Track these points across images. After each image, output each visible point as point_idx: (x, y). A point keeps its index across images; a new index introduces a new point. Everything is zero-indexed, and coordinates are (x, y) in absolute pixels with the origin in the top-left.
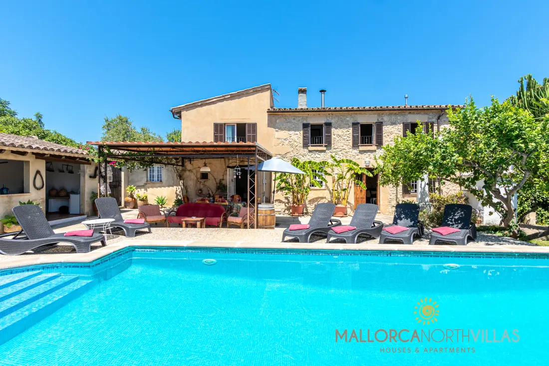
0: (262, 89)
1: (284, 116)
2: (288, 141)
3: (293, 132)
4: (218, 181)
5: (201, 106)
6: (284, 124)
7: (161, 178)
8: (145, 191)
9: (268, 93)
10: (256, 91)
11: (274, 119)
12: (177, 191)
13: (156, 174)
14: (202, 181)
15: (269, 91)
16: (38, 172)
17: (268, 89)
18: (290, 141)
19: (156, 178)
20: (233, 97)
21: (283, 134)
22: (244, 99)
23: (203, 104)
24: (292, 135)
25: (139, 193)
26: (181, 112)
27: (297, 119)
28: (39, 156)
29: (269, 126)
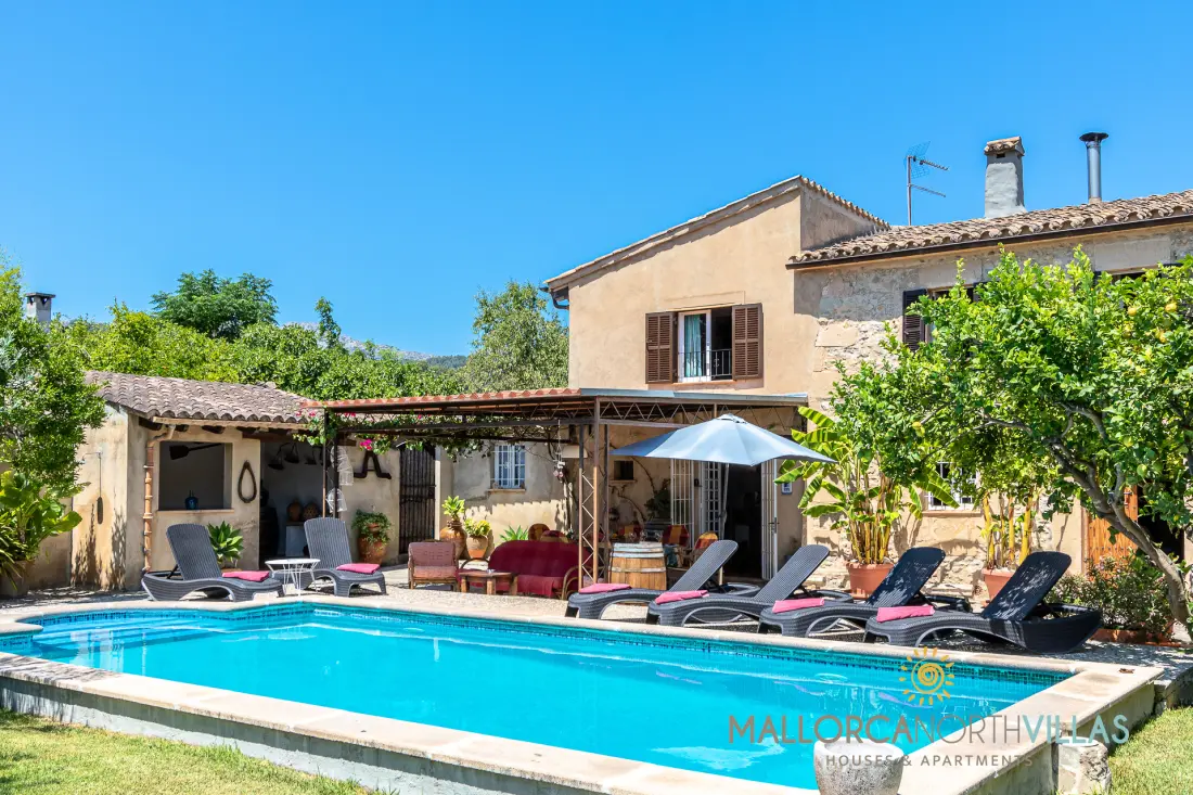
0: (776, 197)
1: (844, 273)
2: (855, 355)
3: (874, 322)
4: (658, 486)
5: (616, 267)
6: (846, 300)
7: (523, 476)
8: (489, 513)
9: (792, 209)
10: (758, 205)
11: (812, 287)
12: (558, 512)
13: (510, 465)
14: (619, 484)
15: (799, 198)
16: (247, 466)
17: (793, 194)
18: (864, 352)
19: (511, 479)
20: (696, 231)
21: (841, 332)
22: (726, 233)
23: (620, 261)
24: (869, 334)
25: (474, 517)
26: (567, 289)
27: (887, 279)
28: (248, 433)
29: (798, 309)
